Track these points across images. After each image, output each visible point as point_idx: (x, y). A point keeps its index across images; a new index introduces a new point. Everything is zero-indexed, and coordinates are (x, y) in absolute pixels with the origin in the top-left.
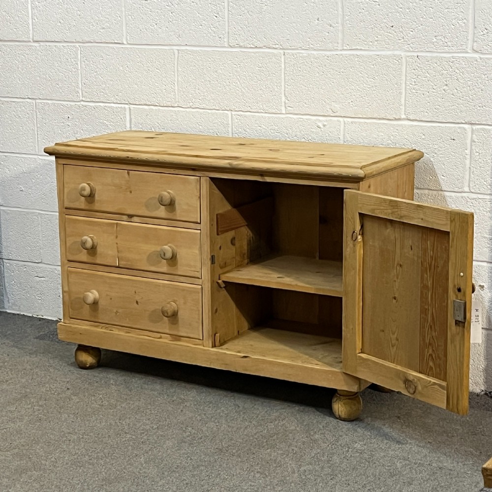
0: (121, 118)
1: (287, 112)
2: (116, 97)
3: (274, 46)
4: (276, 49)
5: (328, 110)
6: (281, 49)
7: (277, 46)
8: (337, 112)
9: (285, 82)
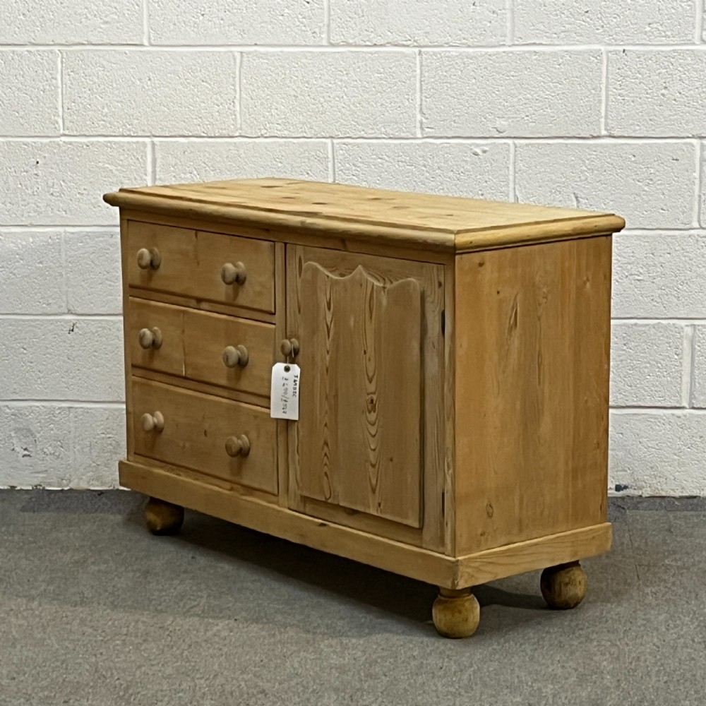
0: (138, 159)
1: (425, 136)
2: (128, 127)
3: (405, 43)
4: (408, 46)
5: (491, 129)
6: (414, 46)
7: (409, 43)
8: (504, 131)
9: (421, 93)
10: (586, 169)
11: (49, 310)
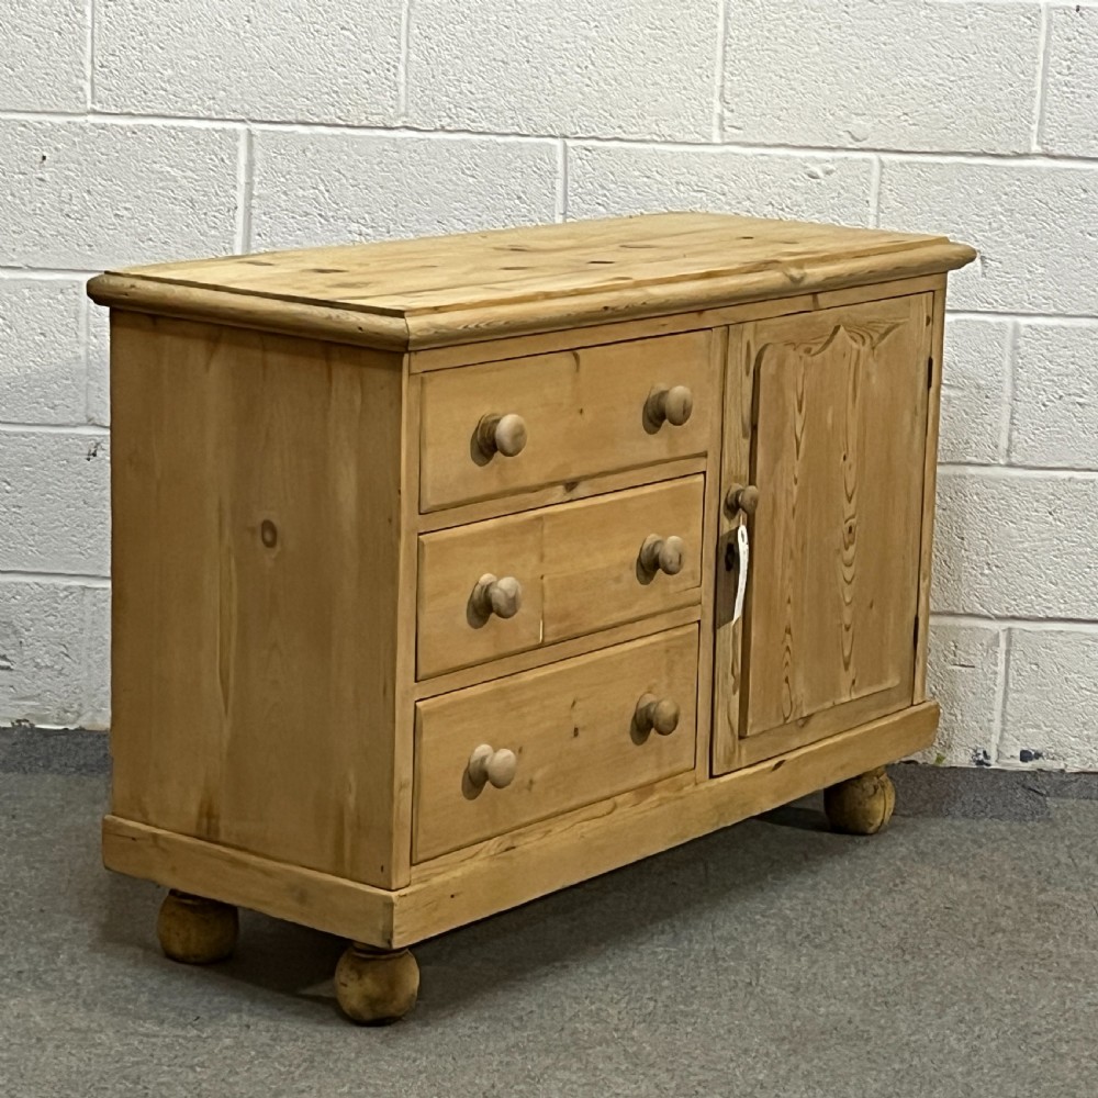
0: (222, 160)
1: (727, 140)
2: (208, 102)
5: (841, 133)
8: (865, 139)
9: (724, 66)
10: (1000, 209)
11: (53, 417)
